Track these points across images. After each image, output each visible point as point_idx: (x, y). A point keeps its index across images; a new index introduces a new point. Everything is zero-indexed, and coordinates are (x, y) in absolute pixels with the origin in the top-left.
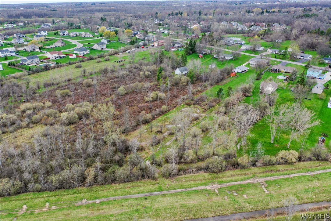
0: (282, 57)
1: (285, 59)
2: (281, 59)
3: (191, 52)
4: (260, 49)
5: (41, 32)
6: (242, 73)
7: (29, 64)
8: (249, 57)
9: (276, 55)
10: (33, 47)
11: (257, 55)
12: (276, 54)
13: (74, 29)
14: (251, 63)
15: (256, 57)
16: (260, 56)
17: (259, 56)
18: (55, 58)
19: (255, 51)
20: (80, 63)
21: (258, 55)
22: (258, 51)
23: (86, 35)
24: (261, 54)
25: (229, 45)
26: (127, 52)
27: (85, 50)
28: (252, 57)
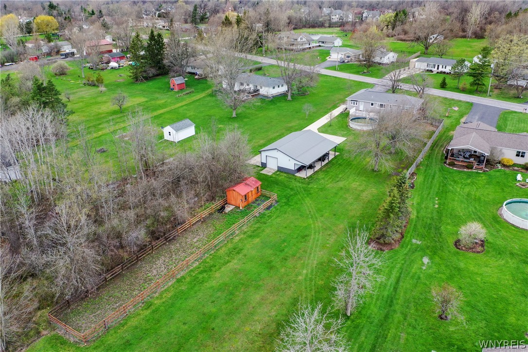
0: (468, 86)
1: (480, 92)
2: (464, 91)
3: (153, 71)
4: (386, 57)
6: (303, 174)
8: (350, 87)
9: (444, 80)
11: (376, 77)
12: (443, 76)
14: (352, 111)
15: (372, 85)
16: (391, 83)
17: (386, 81)
19: (370, 66)
21: (382, 77)
22: (380, 64)
24: (392, 74)
25: (296, 50)
28: (361, 85)
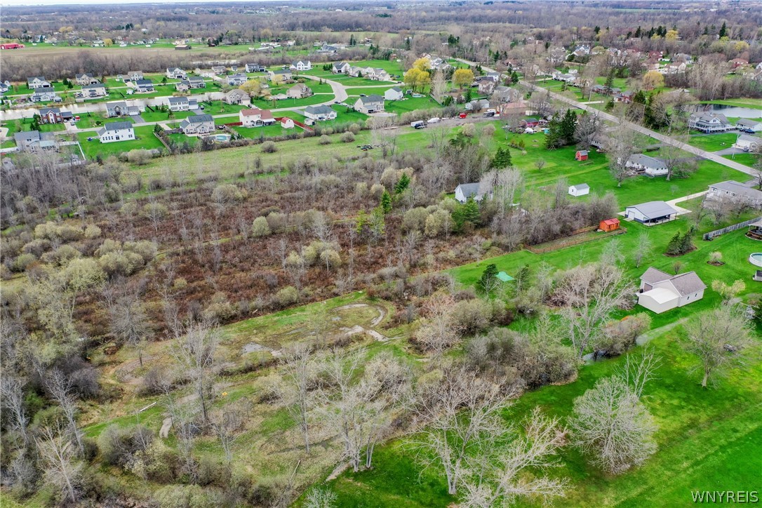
3: (563, 142)
5: (299, 63)
6: (647, 224)
7: (191, 131)
10: (238, 96)
13: (378, 59)
18: (252, 123)
20: (272, 143)
23: (377, 76)
25: (705, 132)
26: (414, 124)
27: (326, 112)
